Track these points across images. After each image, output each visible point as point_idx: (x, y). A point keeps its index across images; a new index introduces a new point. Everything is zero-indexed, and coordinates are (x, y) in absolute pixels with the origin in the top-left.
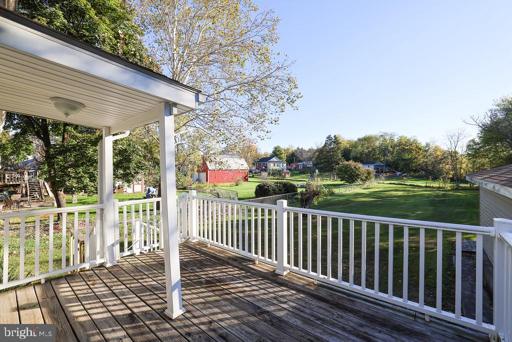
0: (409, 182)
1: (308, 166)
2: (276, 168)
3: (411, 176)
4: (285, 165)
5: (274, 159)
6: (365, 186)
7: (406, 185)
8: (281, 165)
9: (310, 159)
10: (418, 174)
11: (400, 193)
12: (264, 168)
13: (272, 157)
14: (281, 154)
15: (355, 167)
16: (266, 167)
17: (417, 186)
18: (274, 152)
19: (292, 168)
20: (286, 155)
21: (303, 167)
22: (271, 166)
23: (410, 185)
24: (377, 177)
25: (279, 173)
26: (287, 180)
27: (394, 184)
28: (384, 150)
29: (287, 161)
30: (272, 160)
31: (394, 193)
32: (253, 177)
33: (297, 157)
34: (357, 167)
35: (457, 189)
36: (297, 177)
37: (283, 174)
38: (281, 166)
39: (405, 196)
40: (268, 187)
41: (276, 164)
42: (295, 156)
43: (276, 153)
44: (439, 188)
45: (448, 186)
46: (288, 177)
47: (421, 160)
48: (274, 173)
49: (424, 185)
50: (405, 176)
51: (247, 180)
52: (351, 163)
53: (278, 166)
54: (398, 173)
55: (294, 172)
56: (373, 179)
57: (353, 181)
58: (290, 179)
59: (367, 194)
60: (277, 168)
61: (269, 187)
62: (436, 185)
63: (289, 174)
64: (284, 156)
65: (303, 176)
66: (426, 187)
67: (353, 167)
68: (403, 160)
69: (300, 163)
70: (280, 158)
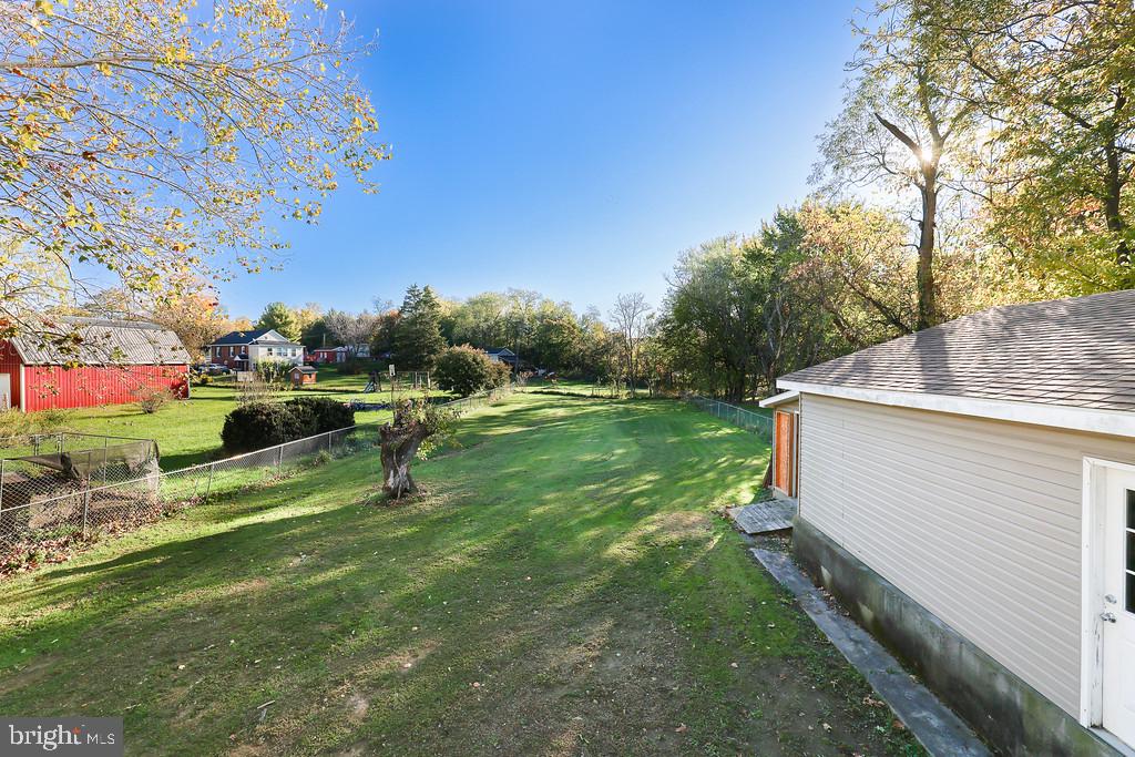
0: (564, 389)
1: (359, 355)
2: (275, 358)
3: (562, 376)
4: (299, 352)
5: (270, 336)
6: (493, 400)
7: (561, 394)
8: (289, 351)
9: (362, 339)
10: (571, 373)
11: (561, 412)
12: (238, 358)
13: (259, 331)
14: (286, 324)
15: (474, 360)
16: (246, 357)
17: (578, 395)
18: (265, 318)
19: (318, 360)
20: (300, 327)
21: (348, 359)
22: (260, 355)
23: (568, 394)
24: (513, 379)
25: (286, 374)
26: (310, 390)
27: (541, 393)
28: (515, 327)
29: (303, 342)
30: (261, 338)
31: (550, 412)
32: (204, 383)
33: (330, 334)
34: (479, 360)
35: (636, 399)
36: (336, 383)
37: (297, 376)
38: (289, 355)
39: (571, 417)
40: (268, 415)
41: (274, 351)
42: (327, 331)
43: (272, 322)
44: (611, 397)
45: (624, 393)
46: (309, 382)
47: (577, 347)
48: (269, 374)
49: (588, 393)
50: (552, 377)
51: (185, 394)
52: (466, 349)
53: (280, 354)
54: (541, 372)
55: (326, 369)
56: (506, 385)
57: (470, 390)
58: (315, 387)
59: (503, 418)
60: (279, 360)
61: (273, 416)
62: (605, 392)
63: (313, 376)
64: (295, 330)
65: (350, 379)
66: (593, 397)
67: (470, 360)
68: (550, 346)
69: (338, 349)
70: (284, 334)
